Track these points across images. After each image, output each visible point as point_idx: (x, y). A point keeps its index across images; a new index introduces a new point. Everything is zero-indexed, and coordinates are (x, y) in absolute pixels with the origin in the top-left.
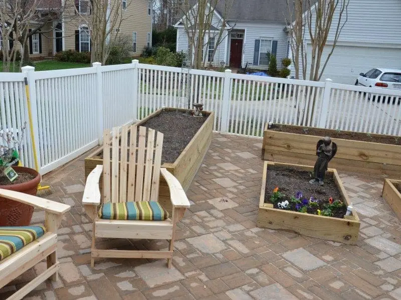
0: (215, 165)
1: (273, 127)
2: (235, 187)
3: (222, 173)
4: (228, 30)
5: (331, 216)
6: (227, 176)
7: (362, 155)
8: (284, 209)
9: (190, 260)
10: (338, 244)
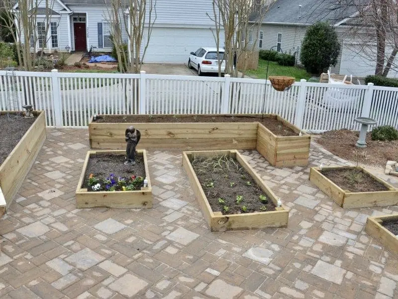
0: (48, 160)
1: (98, 119)
2: (63, 178)
3: (53, 167)
4: (69, 14)
5: (134, 189)
6: (57, 169)
7: (170, 133)
8: (97, 190)
9: (19, 246)
10: (138, 210)
